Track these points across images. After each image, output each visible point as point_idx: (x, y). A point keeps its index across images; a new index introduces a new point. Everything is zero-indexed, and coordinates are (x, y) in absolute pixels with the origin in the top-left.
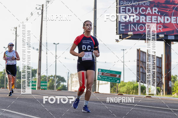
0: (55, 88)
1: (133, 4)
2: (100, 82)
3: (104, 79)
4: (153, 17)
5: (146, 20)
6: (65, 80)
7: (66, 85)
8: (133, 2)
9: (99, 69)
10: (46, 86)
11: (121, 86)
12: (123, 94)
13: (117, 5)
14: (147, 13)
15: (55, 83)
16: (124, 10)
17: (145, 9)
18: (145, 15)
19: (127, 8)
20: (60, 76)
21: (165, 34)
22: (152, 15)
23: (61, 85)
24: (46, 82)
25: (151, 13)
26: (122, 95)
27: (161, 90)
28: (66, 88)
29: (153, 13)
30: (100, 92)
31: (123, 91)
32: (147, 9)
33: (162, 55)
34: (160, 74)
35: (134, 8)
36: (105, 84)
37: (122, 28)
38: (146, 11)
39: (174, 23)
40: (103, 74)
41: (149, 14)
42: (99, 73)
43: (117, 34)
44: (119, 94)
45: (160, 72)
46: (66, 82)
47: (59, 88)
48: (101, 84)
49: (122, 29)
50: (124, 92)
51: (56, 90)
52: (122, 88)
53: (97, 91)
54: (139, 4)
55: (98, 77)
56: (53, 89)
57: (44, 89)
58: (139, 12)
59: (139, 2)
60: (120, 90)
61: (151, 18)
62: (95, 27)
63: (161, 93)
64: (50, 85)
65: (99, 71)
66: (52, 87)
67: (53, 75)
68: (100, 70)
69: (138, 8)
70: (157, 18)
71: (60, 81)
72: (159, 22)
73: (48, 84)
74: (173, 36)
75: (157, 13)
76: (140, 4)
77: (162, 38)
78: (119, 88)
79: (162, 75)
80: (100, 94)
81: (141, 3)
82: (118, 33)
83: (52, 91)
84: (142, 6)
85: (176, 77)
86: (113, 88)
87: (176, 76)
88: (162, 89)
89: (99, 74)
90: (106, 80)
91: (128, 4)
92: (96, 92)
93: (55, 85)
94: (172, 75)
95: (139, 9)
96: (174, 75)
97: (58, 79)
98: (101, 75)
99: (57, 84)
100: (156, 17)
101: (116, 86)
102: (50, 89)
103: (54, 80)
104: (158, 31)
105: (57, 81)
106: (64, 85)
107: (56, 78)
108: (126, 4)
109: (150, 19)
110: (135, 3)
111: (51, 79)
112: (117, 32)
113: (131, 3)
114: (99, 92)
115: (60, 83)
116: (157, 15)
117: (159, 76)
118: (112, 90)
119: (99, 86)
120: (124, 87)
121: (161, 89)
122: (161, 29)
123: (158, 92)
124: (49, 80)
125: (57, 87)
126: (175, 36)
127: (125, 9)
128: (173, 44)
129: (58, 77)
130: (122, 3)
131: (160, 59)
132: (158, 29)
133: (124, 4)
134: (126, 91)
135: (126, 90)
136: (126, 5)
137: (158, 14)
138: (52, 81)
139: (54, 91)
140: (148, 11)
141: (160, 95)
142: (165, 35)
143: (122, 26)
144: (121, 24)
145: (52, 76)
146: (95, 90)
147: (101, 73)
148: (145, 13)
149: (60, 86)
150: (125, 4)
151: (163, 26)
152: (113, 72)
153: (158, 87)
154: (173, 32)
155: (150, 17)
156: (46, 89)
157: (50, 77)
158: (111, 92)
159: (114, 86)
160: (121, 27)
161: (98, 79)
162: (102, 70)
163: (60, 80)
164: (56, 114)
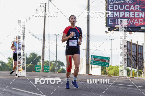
0: (56, 71)
1: (120, 2)
2: (93, 66)
3: (96, 64)
4: (136, 13)
5: (130, 15)
6: (64, 64)
7: (65, 69)
8: (119, 1)
9: (92, 56)
10: (48, 69)
11: (110, 69)
13: (106, 4)
14: (130, 10)
15: (56, 67)
16: (112, 7)
17: (129, 6)
18: (129, 11)
20: (60, 61)
23: (61, 68)
24: (49, 66)
25: (134, 10)
26: (111, 76)
27: (143, 73)
28: (65, 71)
29: (136, 10)
30: (92, 74)
31: (111, 73)
32: (130, 6)
33: (143, 44)
34: (141, 59)
35: (120, 5)
36: (97, 67)
37: (110, 22)
40: (95, 59)
41: (132, 10)
42: (92, 58)
43: (106, 27)
44: (108, 76)
45: (142, 58)
46: (65, 66)
47: (59, 71)
48: (94, 68)
49: (111, 22)
51: (57, 72)
52: (110, 71)
53: (90, 73)
54: (124, 2)
55: (91, 62)
56: (55, 72)
57: (47, 72)
58: (124, 9)
59: (124, 1)
60: (109, 73)
62: (88, 21)
63: (143, 75)
64: (52, 68)
65: (91, 57)
66: (53, 70)
67: (55, 61)
68: (93, 56)
69: (123, 6)
70: (139, 14)
71: (60, 66)
72: (140, 17)
73: (50, 68)
75: (139, 10)
76: (125, 2)
77: (143, 30)
78: (108, 70)
79: (143, 60)
80: (93, 75)
81: (126, 2)
82: (107, 26)
83: (53, 74)
84: (126, 4)
86: (103, 71)
88: (143, 71)
89: (92, 60)
90: (97, 64)
91: (115, 2)
92: (89, 74)
93: (56, 68)
97: (58, 64)
98: (93, 60)
99: (57, 68)
100: (138, 13)
101: (106, 69)
102: (52, 72)
103: (55, 65)
104: (140, 24)
105: (58, 65)
106: (63, 69)
107: (57, 63)
108: (113, 2)
109: (133, 15)
110: (121, 2)
111: (53, 64)
112: (106, 25)
113: (117, 2)
115: (60, 67)
116: (139, 12)
117: (141, 61)
118: (102, 72)
119: (92, 69)
120: (112, 70)
121: (142, 71)
122: (142, 22)
123: (140, 74)
124: (51, 64)
125: (57, 70)
127: (113, 6)
129: (58, 62)
130: (110, 1)
131: (141, 47)
132: (140, 22)
133: (112, 2)
134: (114, 74)
135: (114, 72)
136: (114, 3)
137: (140, 10)
138: (53, 66)
139: (55, 74)
140: (131, 8)
141: (142, 76)
143: (111, 20)
144: (110, 19)
145: (53, 61)
146: (89, 73)
147: (93, 59)
148: (129, 9)
149: (60, 70)
150: (112, 3)
151: (144, 21)
152: (103, 58)
153: (140, 70)
155: (133, 13)
156: (49, 72)
157: (52, 62)
158: (101, 74)
159: (104, 69)
160: (110, 21)
161: (91, 64)
162: (94, 56)
163: (60, 65)
164: (57, 92)
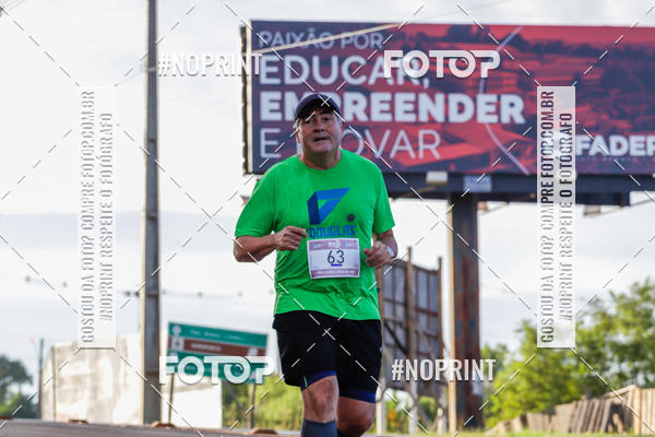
1: (315, 42)
4: (400, 98)
5: (368, 111)
8: (311, 35)
9: (171, 326)
11: (267, 396)
12: (278, 429)
13: (244, 50)
14: (372, 81)
16: (274, 69)
17: (362, 61)
18: (366, 90)
19: (288, 60)
21: (453, 168)
22: (395, 89)
23: (12, 395)
25: (391, 82)
26: (272, 432)
27: (440, 412)
28: (34, 409)
29: (401, 81)
30: (176, 425)
31: (276, 417)
32: (371, 63)
33: (440, 260)
34: (432, 341)
35: (316, 60)
36: (201, 386)
37: (267, 147)
38: (367, 70)
39: (491, 124)
40: (188, 345)
41: (382, 85)
42: (174, 341)
43: (247, 173)
44: (259, 432)
45: (434, 333)
46: (31, 383)
48: (182, 389)
49: (269, 149)
50: (278, 423)
52: (272, 403)
53: (165, 420)
54: (338, 42)
58: (340, 78)
59: (340, 33)
60: (263, 415)
61: (392, 103)
62: (152, 145)
63: (440, 423)
65: (171, 333)
68: (177, 331)
69: (335, 60)
70: (416, 103)
71: (8, 379)
72: (424, 118)
74: (488, 179)
75: (416, 82)
76: (344, 43)
77: (438, 185)
78: (262, 403)
79: (441, 346)
80: (179, 430)
81: (347, 38)
82: (251, 169)
84: (351, 50)
85: (501, 354)
86: (234, 406)
87: (500, 350)
88: (444, 405)
89: (174, 347)
91: (292, 41)
92: (160, 425)
94: (482, 346)
95: (340, 63)
96: (493, 346)
98: (181, 348)
100: (411, 97)
101: (246, 395)
104: (421, 155)
108: (281, 41)
109: (386, 107)
110: (321, 40)
112: (246, 165)
113: (303, 39)
114: (173, 422)
115: (5, 385)
116: (418, 90)
117: (430, 349)
118: (229, 414)
119: (176, 395)
120: (278, 400)
121: (439, 405)
122: (432, 147)
123: (425, 418)
126: (496, 177)
127: (280, 64)
128: (486, 210)
130: (265, 37)
131: (432, 278)
132: (422, 146)
133: (275, 42)
134: (290, 418)
135: (290, 411)
136: (283, 47)
137: (422, 83)
140: (375, 74)
141: (436, 430)
142: (451, 175)
143: (268, 137)
144: (263, 132)
146: (158, 416)
147: (182, 341)
148: (362, 79)
149: (9, 402)
150: (277, 45)
151: (442, 137)
152: (231, 337)
153: (424, 399)
154: (484, 159)
155: (387, 96)
158: (225, 420)
159: (240, 396)
160: (264, 143)
162: (185, 329)
163: (5, 376)
